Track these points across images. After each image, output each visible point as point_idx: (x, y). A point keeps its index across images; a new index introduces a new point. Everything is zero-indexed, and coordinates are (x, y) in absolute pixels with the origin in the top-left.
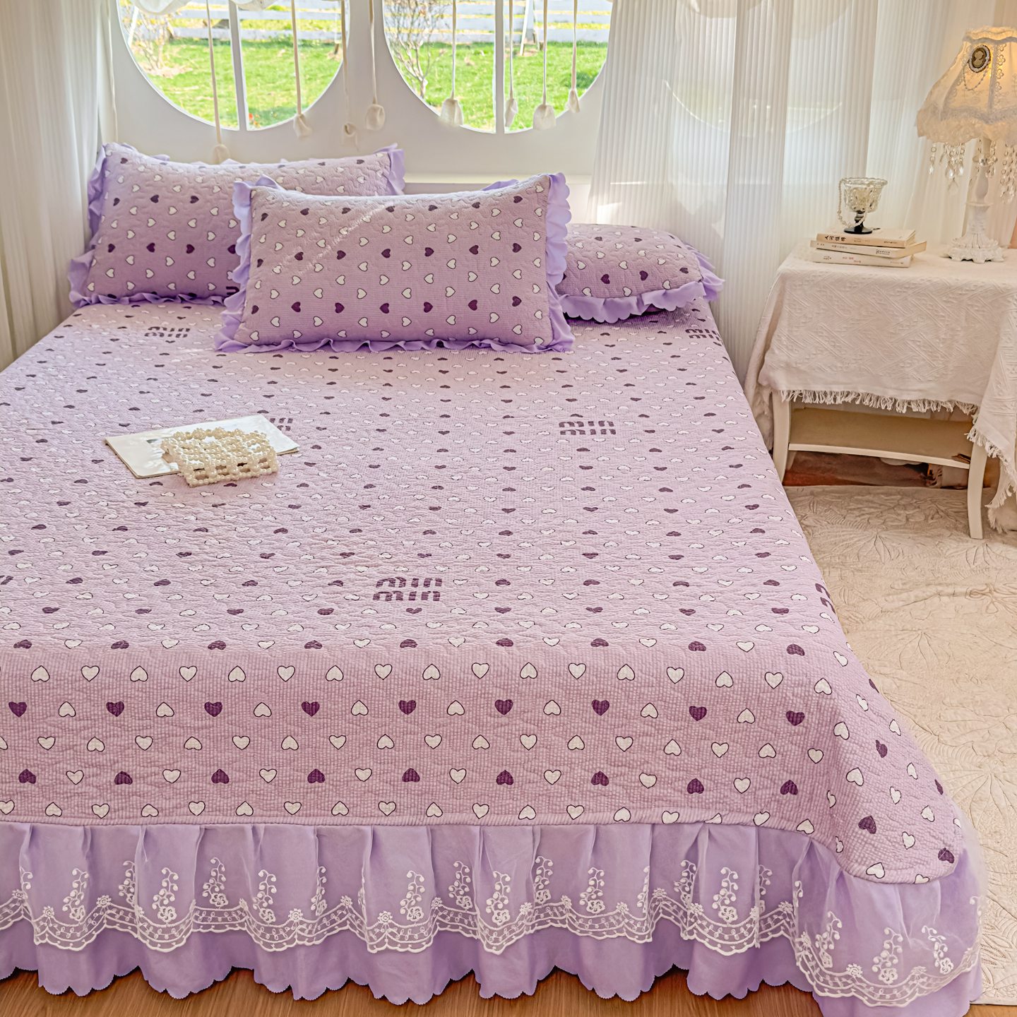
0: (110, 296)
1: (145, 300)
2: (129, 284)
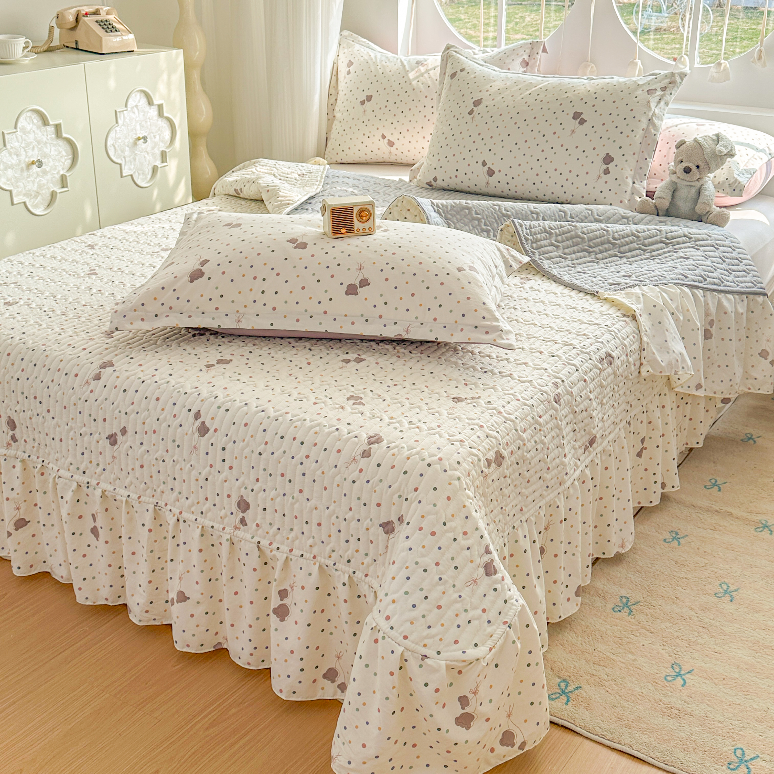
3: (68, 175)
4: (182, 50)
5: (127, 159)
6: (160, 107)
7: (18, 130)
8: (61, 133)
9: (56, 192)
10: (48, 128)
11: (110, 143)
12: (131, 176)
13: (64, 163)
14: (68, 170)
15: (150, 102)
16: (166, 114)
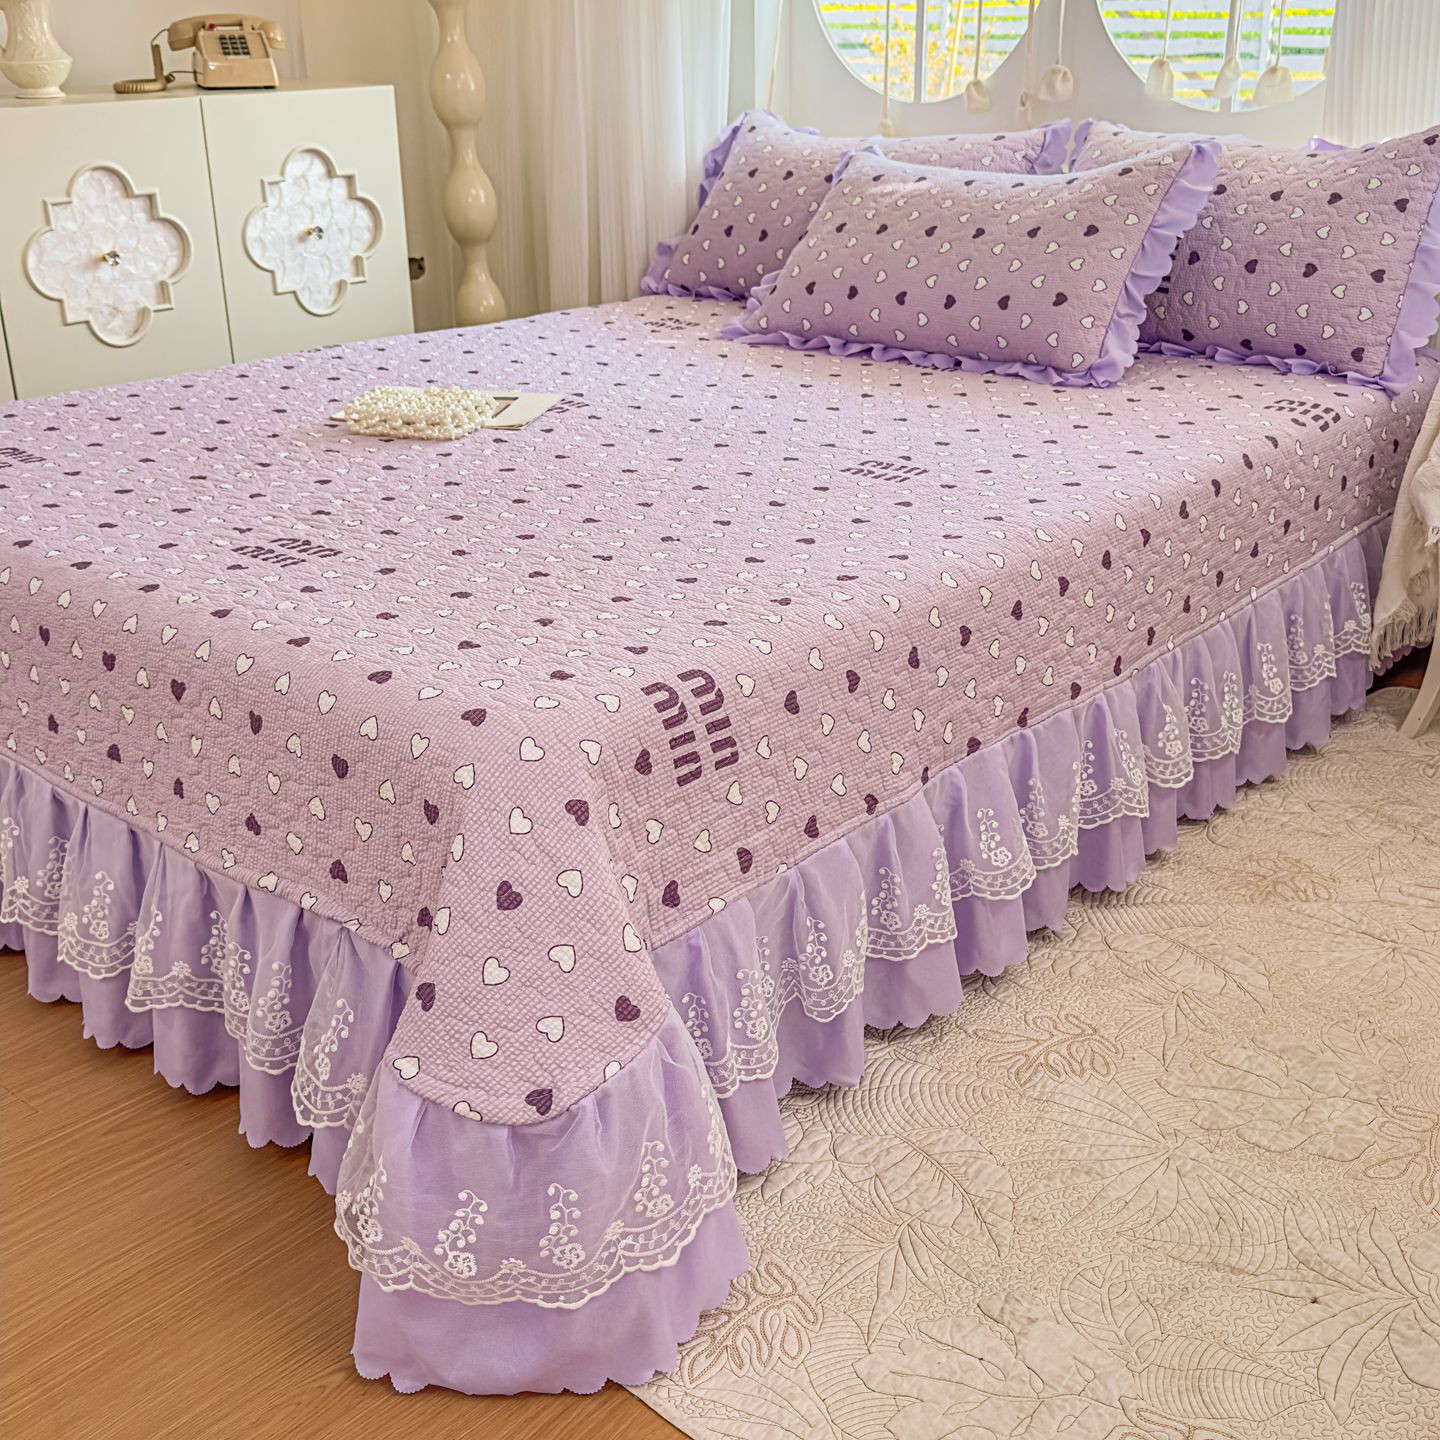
0: (683, 287)
1: (711, 297)
2: (702, 274)
3: (170, 281)
4: (392, 87)
5: (288, 264)
6: (350, 179)
7: (75, 199)
8: (157, 212)
9: (148, 310)
10: (135, 203)
11: (252, 233)
12: (294, 293)
13: (165, 264)
14: (173, 275)
15: (330, 173)
16: (360, 194)
